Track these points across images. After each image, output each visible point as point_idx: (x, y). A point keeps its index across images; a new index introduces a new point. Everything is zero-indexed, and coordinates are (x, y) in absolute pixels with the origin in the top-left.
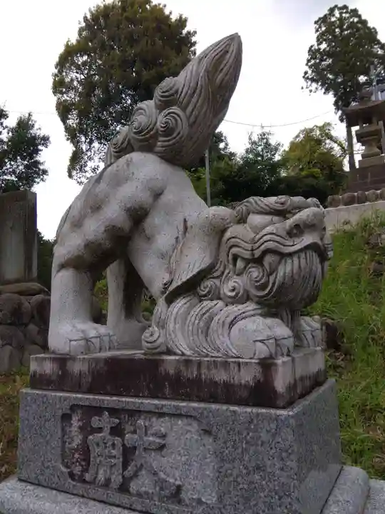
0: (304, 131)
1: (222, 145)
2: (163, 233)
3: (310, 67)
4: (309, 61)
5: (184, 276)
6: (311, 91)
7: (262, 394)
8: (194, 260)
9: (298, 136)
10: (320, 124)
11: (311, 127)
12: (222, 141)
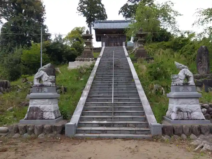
0: (76, 28)
1: (46, 30)
2: (44, 77)
3: (80, 6)
4: (79, 4)
5: (45, 80)
6: (79, 15)
7: (50, 86)
8: (46, 79)
9: (74, 29)
10: (82, 27)
11: (79, 27)
12: (46, 28)
